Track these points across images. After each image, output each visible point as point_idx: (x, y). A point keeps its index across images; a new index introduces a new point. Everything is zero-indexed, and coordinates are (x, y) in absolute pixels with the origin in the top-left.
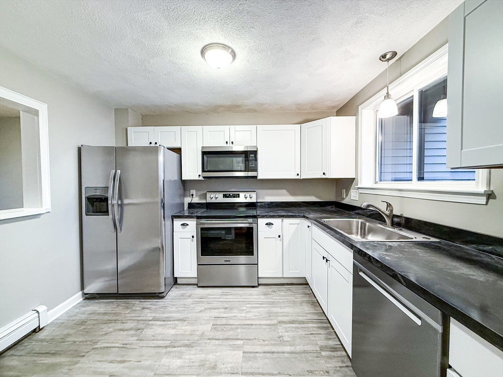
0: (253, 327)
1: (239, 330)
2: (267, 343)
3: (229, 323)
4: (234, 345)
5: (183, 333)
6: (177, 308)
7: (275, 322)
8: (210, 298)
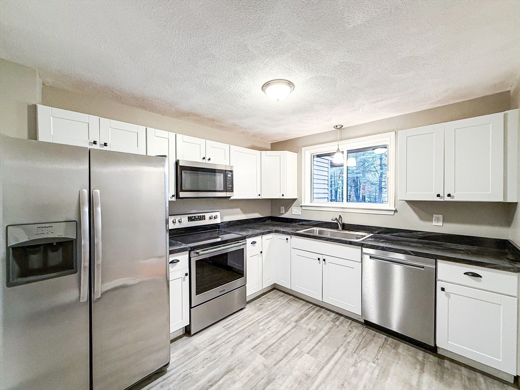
0: (288, 335)
1: (283, 344)
2: (309, 338)
3: (270, 344)
4: (295, 354)
5: (248, 378)
6: (203, 367)
7: (293, 324)
8: (220, 338)
